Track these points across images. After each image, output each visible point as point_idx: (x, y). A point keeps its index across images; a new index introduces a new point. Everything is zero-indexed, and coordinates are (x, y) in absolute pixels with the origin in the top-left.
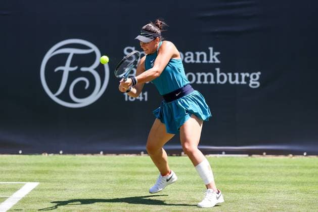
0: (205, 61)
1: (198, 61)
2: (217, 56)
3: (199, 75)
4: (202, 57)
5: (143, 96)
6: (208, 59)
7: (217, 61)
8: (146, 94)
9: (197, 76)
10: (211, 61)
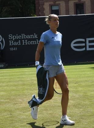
0: (33, 38)
1: (31, 38)
2: (37, 36)
3: (32, 42)
4: (32, 36)
5: (16, 49)
6: (34, 37)
7: (37, 37)
8: (16, 48)
9: (31, 42)
10: (35, 37)
